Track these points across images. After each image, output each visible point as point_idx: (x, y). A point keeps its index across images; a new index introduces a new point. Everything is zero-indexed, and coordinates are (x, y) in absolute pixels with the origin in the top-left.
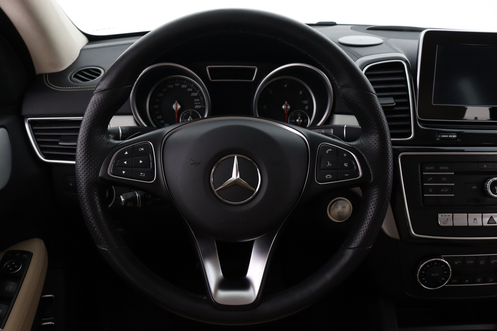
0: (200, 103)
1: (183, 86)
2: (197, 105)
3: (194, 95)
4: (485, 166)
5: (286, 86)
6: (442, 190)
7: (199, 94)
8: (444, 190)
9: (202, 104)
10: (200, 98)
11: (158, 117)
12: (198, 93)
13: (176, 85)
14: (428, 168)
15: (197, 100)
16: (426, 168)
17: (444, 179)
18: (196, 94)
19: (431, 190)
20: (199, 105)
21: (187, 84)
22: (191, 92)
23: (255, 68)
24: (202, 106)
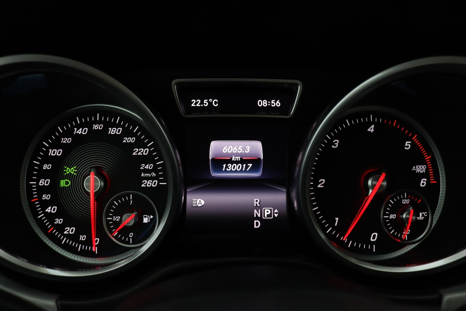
0: (154, 174)
1: (113, 131)
2: (148, 179)
3: (139, 154)
5: (372, 131)
7: (153, 151)
9: (161, 176)
10: (154, 162)
11: (48, 210)
12: (150, 148)
13: (96, 127)
15: (147, 167)
18: (144, 152)
20: (152, 178)
21: (123, 127)
22: (131, 147)
23: (296, 85)
24: (159, 181)
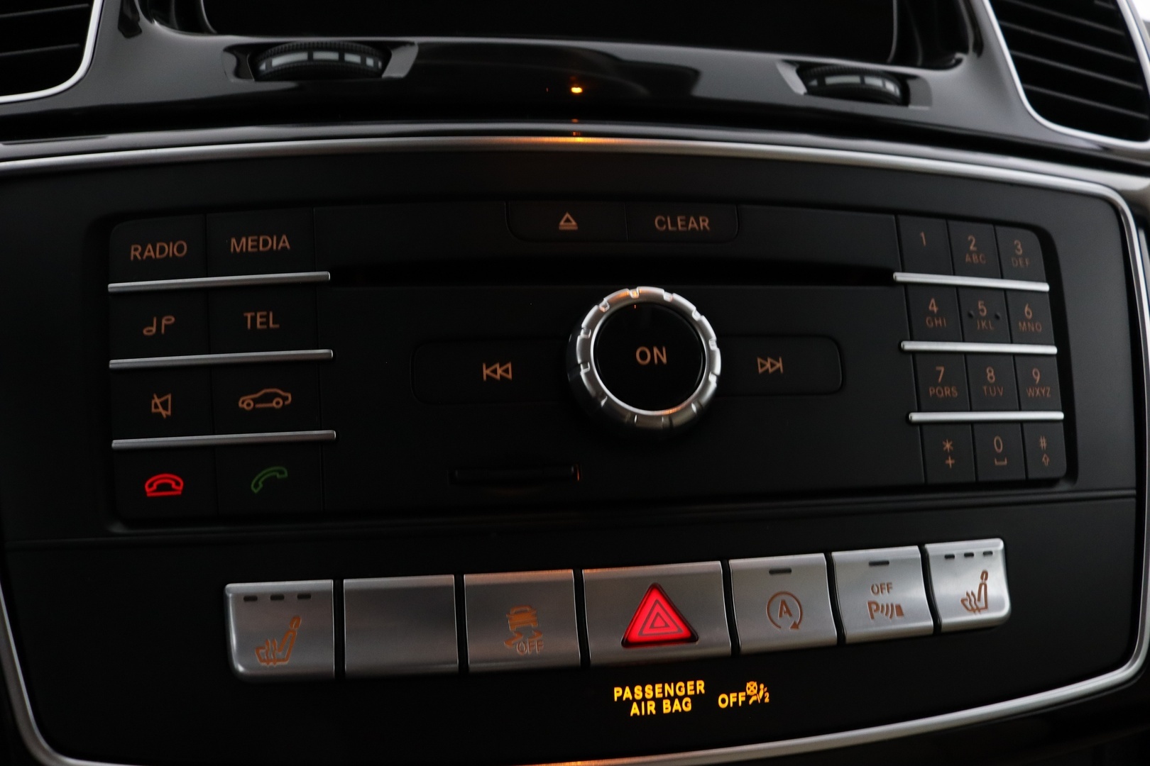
4: (568, 224)
6: (246, 403)
8: (256, 401)
14: (150, 252)
16: (135, 252)
17: (259, 319)
19: (160, 406)
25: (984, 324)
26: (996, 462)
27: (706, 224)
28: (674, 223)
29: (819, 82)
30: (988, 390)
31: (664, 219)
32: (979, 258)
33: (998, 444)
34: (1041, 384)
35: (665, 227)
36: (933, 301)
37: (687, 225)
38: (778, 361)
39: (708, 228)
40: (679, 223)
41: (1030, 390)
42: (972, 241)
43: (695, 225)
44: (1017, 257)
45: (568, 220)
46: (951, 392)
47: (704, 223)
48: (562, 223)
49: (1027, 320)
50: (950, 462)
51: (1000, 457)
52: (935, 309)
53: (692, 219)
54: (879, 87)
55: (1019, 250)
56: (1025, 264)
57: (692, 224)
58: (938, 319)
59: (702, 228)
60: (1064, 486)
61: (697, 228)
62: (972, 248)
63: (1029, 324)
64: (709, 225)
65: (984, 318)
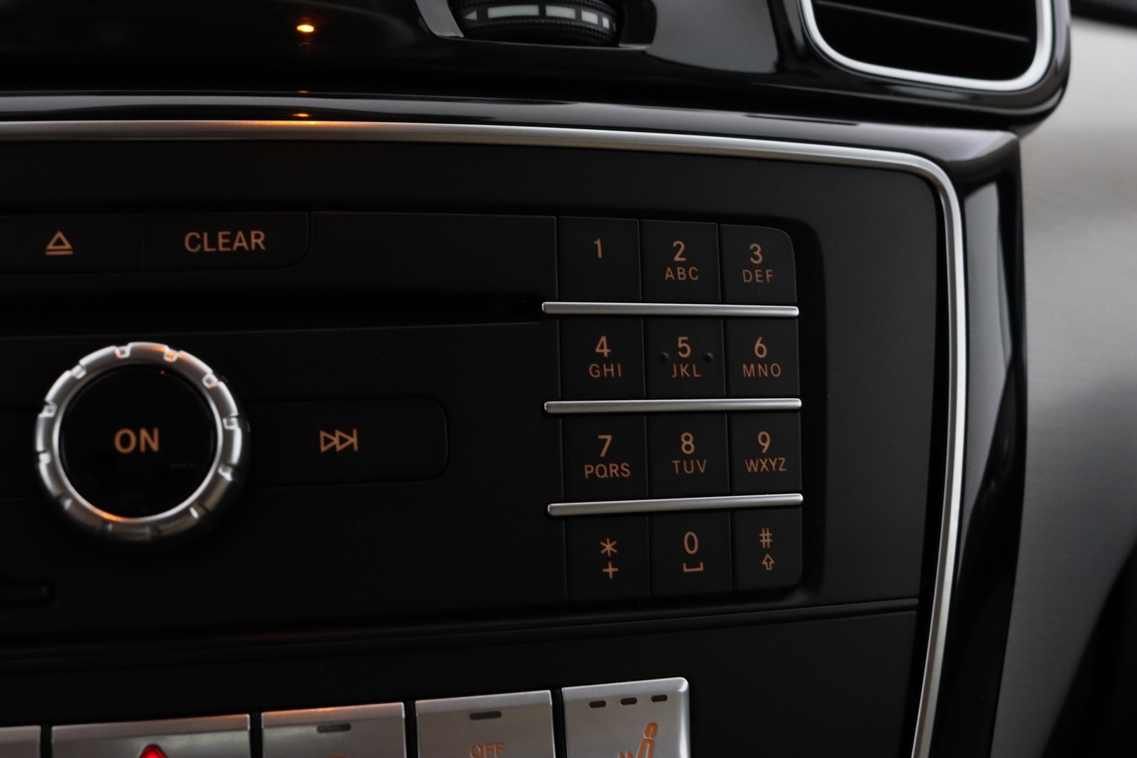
4: (60, 246)
25: (683, 370)
26: (686, 570)
27: (259, 241)
28: (213, 243)
29: (478, 15)
30: (681, 466)
31: (198, 236)
32: (687, 273)
33: (691, 543)
34: (772, 453)
35: (199, 247)
36: (603, 339)
37: (231, 245)
38: (351, 435)
39: (263, 247)
40: (221, 241)
41: (752, 462)
42: (679, 246)
43: (244, 244)
44: (753, 267)
45: (59, 242)
46: (620, 471)
47: (258, 240)
48: (51, 246)
49: (757, 361)
50: (610, 570)
51: (693, 561)
52: (606, 351)
53: (240, 234)
54: (569, 20)
55: (756, 258)
56: (764, 278)
57: (240, 242)
58: (608, 367)
59: (253, 247)
60: (799, 598)
61: (247, 248)
62: (677, 258)
63: (760, 366)
64: (263, 242)
65: (684, 361)
